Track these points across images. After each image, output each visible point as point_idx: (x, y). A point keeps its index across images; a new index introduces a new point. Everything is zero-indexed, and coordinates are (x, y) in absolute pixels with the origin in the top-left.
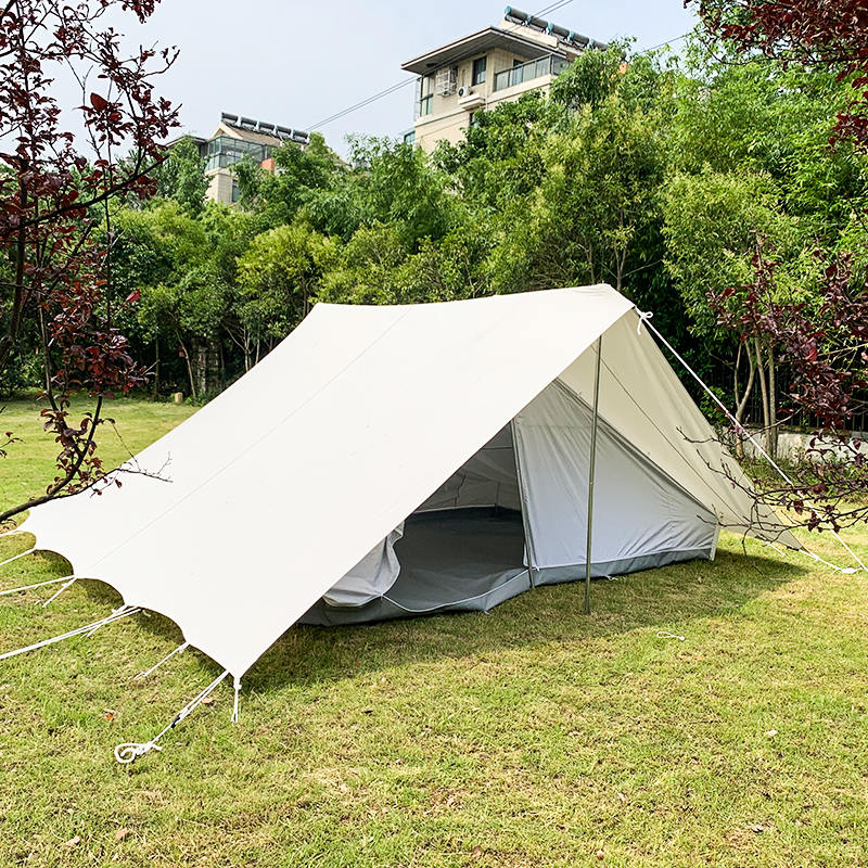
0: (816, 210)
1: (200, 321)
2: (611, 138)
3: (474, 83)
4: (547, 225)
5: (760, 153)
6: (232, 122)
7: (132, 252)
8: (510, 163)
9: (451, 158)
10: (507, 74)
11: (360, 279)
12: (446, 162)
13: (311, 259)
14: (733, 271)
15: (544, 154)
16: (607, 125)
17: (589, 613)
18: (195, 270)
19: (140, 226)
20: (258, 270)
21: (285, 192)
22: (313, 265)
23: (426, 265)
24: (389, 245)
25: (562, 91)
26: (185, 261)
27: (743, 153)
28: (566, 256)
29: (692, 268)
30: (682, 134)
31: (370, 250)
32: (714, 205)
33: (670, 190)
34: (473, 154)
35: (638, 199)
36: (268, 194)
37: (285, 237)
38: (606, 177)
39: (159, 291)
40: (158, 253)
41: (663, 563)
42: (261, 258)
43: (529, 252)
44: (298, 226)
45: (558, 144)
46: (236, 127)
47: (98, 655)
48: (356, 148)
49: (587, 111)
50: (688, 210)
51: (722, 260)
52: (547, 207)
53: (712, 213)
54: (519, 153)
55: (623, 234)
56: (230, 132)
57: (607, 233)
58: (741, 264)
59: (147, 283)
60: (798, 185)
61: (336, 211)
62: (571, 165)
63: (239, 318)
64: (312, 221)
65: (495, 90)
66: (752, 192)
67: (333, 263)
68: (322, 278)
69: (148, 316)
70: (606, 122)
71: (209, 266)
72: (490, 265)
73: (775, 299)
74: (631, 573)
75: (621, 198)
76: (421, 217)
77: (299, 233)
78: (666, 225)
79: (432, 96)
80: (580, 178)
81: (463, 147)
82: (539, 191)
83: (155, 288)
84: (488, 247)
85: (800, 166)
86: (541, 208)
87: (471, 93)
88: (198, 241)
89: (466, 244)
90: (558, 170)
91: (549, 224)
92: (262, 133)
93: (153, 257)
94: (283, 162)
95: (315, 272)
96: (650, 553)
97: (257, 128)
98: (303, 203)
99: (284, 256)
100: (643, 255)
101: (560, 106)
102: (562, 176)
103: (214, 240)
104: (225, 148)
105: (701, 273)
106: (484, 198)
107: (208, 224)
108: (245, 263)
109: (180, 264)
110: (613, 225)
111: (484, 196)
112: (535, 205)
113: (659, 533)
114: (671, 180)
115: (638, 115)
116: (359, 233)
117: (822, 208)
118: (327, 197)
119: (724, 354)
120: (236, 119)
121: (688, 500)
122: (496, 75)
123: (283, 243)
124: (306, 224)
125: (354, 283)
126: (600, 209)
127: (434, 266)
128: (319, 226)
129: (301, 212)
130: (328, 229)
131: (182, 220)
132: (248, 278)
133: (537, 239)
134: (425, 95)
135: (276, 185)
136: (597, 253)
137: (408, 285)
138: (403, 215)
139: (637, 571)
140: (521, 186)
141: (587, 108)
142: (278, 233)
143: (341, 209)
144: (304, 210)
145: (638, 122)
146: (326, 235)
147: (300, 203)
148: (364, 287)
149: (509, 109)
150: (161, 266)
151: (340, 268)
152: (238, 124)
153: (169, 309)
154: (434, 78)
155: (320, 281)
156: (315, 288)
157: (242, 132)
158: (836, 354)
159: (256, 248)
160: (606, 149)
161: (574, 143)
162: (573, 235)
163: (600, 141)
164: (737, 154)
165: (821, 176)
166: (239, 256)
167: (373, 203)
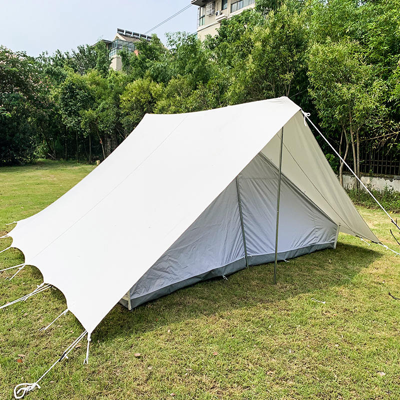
0: (379, 61)
1: (106, 127)
2: (283, 27)
3: (222, 9)
4: (254, 73)
5: (351, 33)
6: (121, 33)
7: (78, 94)
8: (238, 43)
9: (212, 44)
10: (236, 4)
11: (172, 104)
12: (210, 46)
13: (151, 94)
14: (341, 94)
15: (252, 37)
16: (281, 21)
17: (276, 283)
18: (104, 102)
19: (81, 81)
20: (129, 101)
21: (141, 63)
22: (152, 98)
23: (201, 96)
24: (185, 86)
25: (260, 5)
26: (100, 98)
27: (344, 34)
28: (263, 89)
29: (322, 93)
30: (315, 25)
31: (176, 90)
32: (332, 59)
33: (311, 53)
34: (221, 41)
35: (296, 58)
36: (134, 64)
37: (140, 84)
38: (281, 47)
39: (89, 112)
40: (89, 95)
41: (311, 251)
42: (130, 95)
43: (246, 87)
44: (146, 79)
45: (258, 32)
46: (123, 35)
47: (26, 314)
48: (170, 40)
49: (272, 14)
50: (320, 62)
51: (336, 88)
52: (254, 64)
53: (331, 63)
54: (241, 38)
55: (289, 76)
56: (121, 38)
57: (282, 76)
58: (345, 90)
59: (84, 109)
60: (371, 48)
61: (162, 71)
62: (265, 42)
63: (122, 124)
64: (152, 76)
65: (231, 12)
66: (350, 51)
67: (160, 96)
68: (156, 103)
69: (85, 124)
70: (281, 19)
71: (110, 100)
72: (229, 94)
73: (361, 107)
74: (296, 257)
75: (288, 58)
76: (199, 72)
77: (146, 82)
78: (309, 71)
79: (204, 16)
80: (268, 48)
81: (217, 38)
82: (250, 56)
83: (88, 111)
84: (228, 85)
85: (371, 39)
86: (251, 64)
87: (221, 14)
88: (105, 88)
89: (218, 85)
90: (258, 44)
91: (254, 72)
92: (134, 37)
93: (87, 96)
94: (139, 48)
95: (153, 100)
96: (305, 246)
97: (132, 35)
98: (148, 68)
99: (139, 93)
100: (298, 87)
101: (259, 14)
102: (261, 48)
103: (112, 87)
104: (119, 45)
105: (326, 96)
106: (226, 62)
107: (110, 80)
108: (123, 98)
109: (98, 99)
110: (284, 72)
111: (226, 61)
112: (248, 63)
113: (309, 235)
114: (311, 47)
115: (296, 14)
116: (172, 81)
117: (381, 61)
118: (158, 64)
119: (334, 137)
120: (123, 31)
121: (324, 217)
122: (232, 5)
123: (139, 87)
124: (149, 78)
125: (170, 105)
126: (278, 63)
127: (204, 96)
128: (155, 78)
129: (148, 72)
130: (158, 80)
131: (99, 78)
132: (125, 105)
133: (250, 80)
134: (201, 16)
135: (137, 59)
136: (277, 86)
137: (192, 106)
138: (190, 71)
139: (299, 256)
140: (242, 54)
141: (272, 13)
142: (137, 82)
143: (164, 70)
144: (149, 71)
145: (296, 18)
146: (158, 83)
147: (147, 68)
148: (174, 107)
149: (237, 18)
150: (90, 101)
151: (164, 99)
152: (124, 34)
153: (93, 120)
154: (205, 8)
155: (155, 105)
156: (153, 109)
157: (126, 37)
158: (388, 136)
159: (128, 90)
160: (281, 33)
161: (266, 30)
162: (265, 77)
163: (278, 29)
164: (341, 34)
165: (381, 43)
166: (121, 94)
167: (178, 67)
